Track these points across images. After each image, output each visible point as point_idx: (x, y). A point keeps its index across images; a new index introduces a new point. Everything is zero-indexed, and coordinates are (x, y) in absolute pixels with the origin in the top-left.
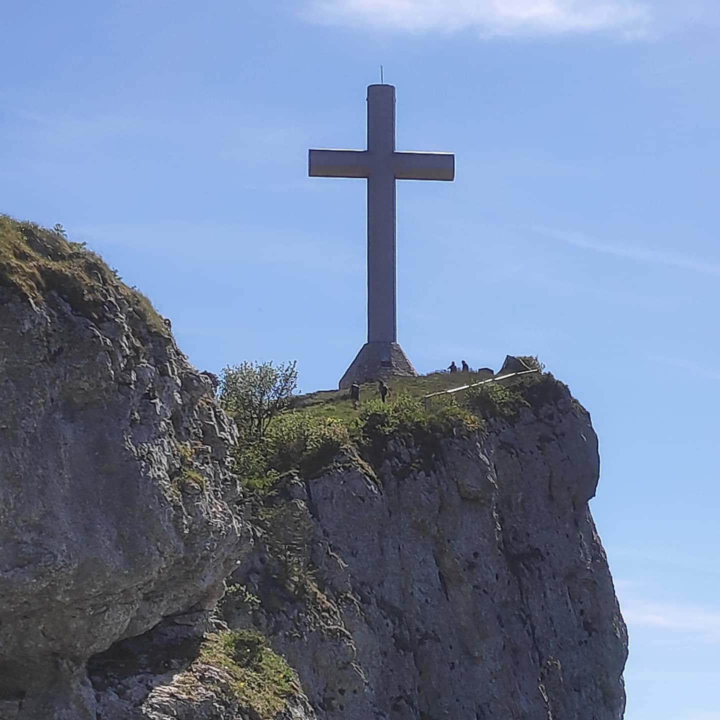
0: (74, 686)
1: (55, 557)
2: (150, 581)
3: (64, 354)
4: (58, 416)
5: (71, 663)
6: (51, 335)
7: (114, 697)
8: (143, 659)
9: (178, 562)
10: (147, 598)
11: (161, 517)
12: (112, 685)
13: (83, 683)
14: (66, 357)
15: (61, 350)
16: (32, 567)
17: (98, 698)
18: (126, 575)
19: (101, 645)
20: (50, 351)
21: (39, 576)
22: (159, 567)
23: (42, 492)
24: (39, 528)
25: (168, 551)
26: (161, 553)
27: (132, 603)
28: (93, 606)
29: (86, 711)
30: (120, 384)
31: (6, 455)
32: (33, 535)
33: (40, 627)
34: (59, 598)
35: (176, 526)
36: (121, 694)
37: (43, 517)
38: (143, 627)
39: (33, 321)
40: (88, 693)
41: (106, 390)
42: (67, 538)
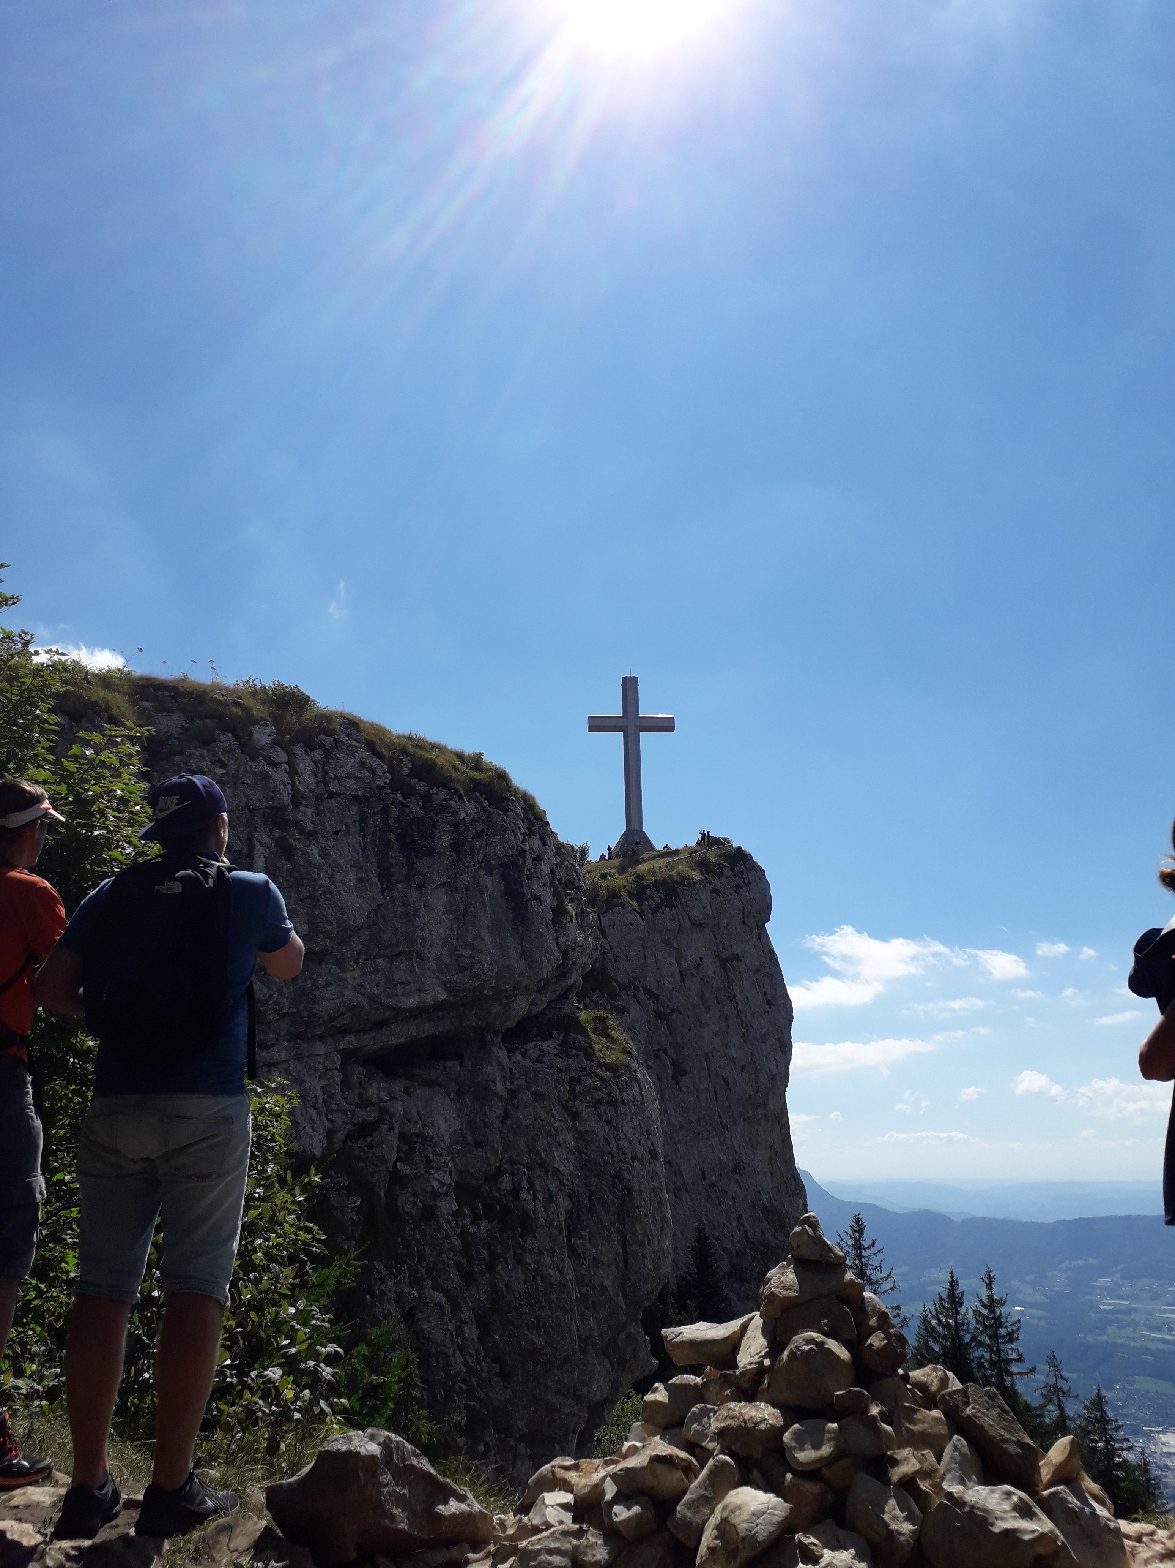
0: (494, 1050)
1: (483, 965)
2: (541, 980)
3: (485, 833)
4: (482, 873)
5: (492, 1036)
6: (477, 821)
7: (519, 1057)
8: (534, 1031)
9: (558, 967)
10: (539, 991)
11: (548, 937)
12: (517, 1049)
13: (500, 1048)
14: (486, 835)
15: (483, 830)
16: (468, 972)
17: (510, 1058)
18: (527, 976)
19: (511, 1023)
20: (476, 831)
21: (474, 977)
22: (547, 969)
23: (473, 923)
24: (472, 947)
25: (553, 959)
26: (549, 961)
27: (530, 994)
28: (507, 997)
29: (503, 1067)
30: (520, 851)
31: (451, 899)
32: (469, 951)
33: (473, 1012)
34: (485, 992)
35: (557, 943)
36: (524, 1055)
37: (474, 939)
38: (536, 1010)
39: (466, 812)
40: (503, 1054)
41: (512, 855)
42: (490, 952)
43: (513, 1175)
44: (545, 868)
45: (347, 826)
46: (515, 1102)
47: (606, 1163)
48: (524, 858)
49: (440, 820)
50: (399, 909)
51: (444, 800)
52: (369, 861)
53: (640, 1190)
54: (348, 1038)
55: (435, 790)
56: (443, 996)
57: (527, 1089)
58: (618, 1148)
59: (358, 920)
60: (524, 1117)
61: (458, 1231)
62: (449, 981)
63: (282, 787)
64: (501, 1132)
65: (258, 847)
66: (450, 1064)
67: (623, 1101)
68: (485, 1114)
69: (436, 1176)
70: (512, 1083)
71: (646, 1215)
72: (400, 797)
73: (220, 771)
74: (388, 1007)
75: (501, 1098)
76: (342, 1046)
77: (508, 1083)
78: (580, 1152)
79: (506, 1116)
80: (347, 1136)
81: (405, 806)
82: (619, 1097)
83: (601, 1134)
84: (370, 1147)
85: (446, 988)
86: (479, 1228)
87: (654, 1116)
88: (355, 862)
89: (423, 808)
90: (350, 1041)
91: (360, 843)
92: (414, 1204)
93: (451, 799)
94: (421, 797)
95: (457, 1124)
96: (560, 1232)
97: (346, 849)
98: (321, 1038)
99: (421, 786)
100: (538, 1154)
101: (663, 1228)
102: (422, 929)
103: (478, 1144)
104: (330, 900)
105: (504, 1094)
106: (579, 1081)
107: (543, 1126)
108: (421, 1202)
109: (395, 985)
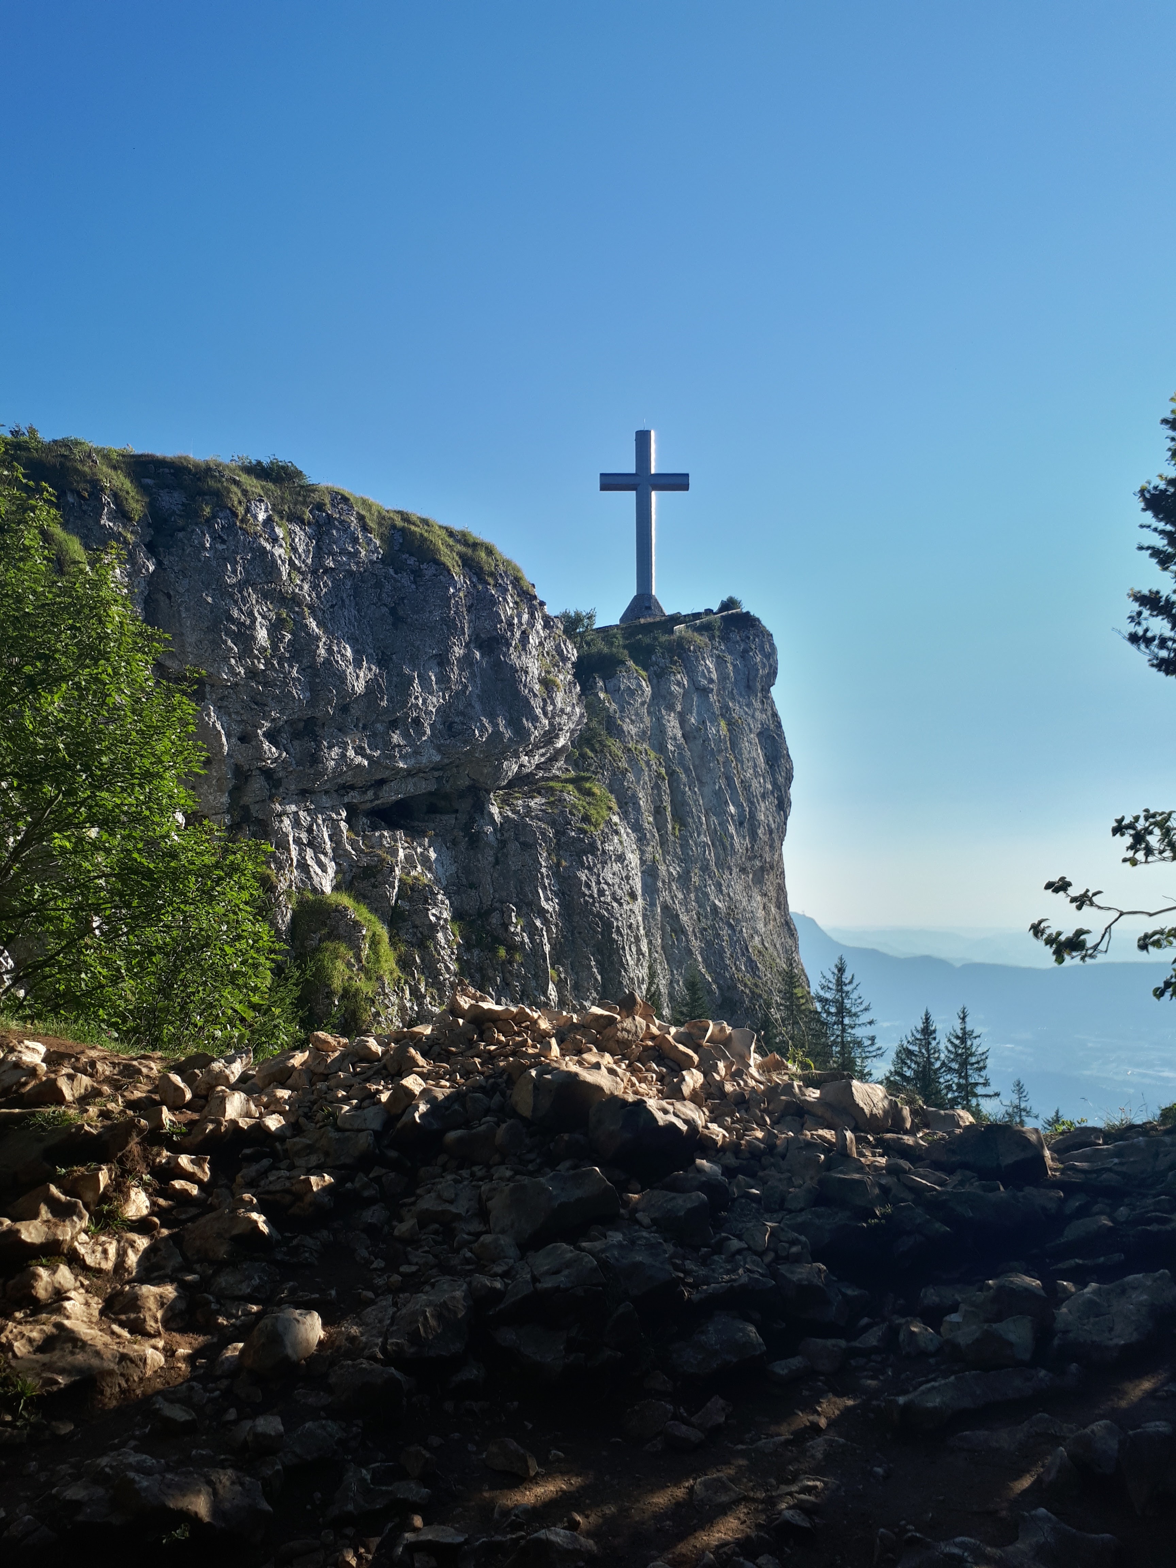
0: (486, 806)
1: (474, 731)
5: (484, 793)
7: (509, 812)
9: (545, 732)
10: (527, 754)
11: (535, 705)
12: (507, 805)
13: (493, 804)
15: (472, 605)
16: (460, 736)
17: (500, 813)
18: (515, 741)
19: (501, 782)
20: (466, 606)
21: (465, 741)
22: (534, 735)
23: (464, 692)
24: (462, 714)
25: (539, 726)
27: (519, 757)
28: (496, 759)
29: (494, 820)
30: (508, 625)
31: (443, 670)
32: (461, 718)
33: (466, 772)
34: (477, 755)
35: (544, 712)
36: (513, 810)
37: (466, 707)
38: (525, 771)
40: (494, 810)
41: (500, 629)
42: (480, 719)
43: (503, 912)
44: (533, 640)
45: (343, 601)
46: (505, 851)
47: (586, 902)
48: (512, 631)
49: (431, 595)
50: (395, 679)
51: (434, 575)
52: (365, 634)
53: (618, 927)
54: (352, 793)
55: (424, 566)
56: (437, 758)
57: (517, 839)
58: (599, 891)
59: (356, 688)
60: (514, 864)
61: (454, 957)
62: (442, 745)
63: (279, 562)
64: (492, 876)
65: (259, 619)
66: (445, 817)
67: (604, 851)
68: (478, 861)
69: (434, 911)
70: (502, 835)
71: (624, 948)
72: (391, 571)
73: (220, 547)
74: (387, 768)
75: (492, 847)
76: (346, 800)
77: (499, 835)
78: (563, 894)
79: (497, 862)
80: (353, 877)
81: (396, 581)
82: (600, 847)
83: (584, 878)
84: (374, 886)
85: (439, 751)
86: (472, 956)
87: (633, 865)
88: (352, 634)
89: (415, 582)
90: (353, 797)
91: (355, 616)
92: (415, 934)
93: (441, 574)
94: (413, 572)
95: (453, 869)
96: (545, 960)
97: (342, 622)
98: (326, 792)
99: (411, 561)
100: (526, 896)
101: (639, 960)
102: (416, 698)
103: (472, 886)
104: (329, 669)
105: (495, 844)
106: (564, 833)
107: (530, 871)
108: (421, 933)
109: (393, 748)
